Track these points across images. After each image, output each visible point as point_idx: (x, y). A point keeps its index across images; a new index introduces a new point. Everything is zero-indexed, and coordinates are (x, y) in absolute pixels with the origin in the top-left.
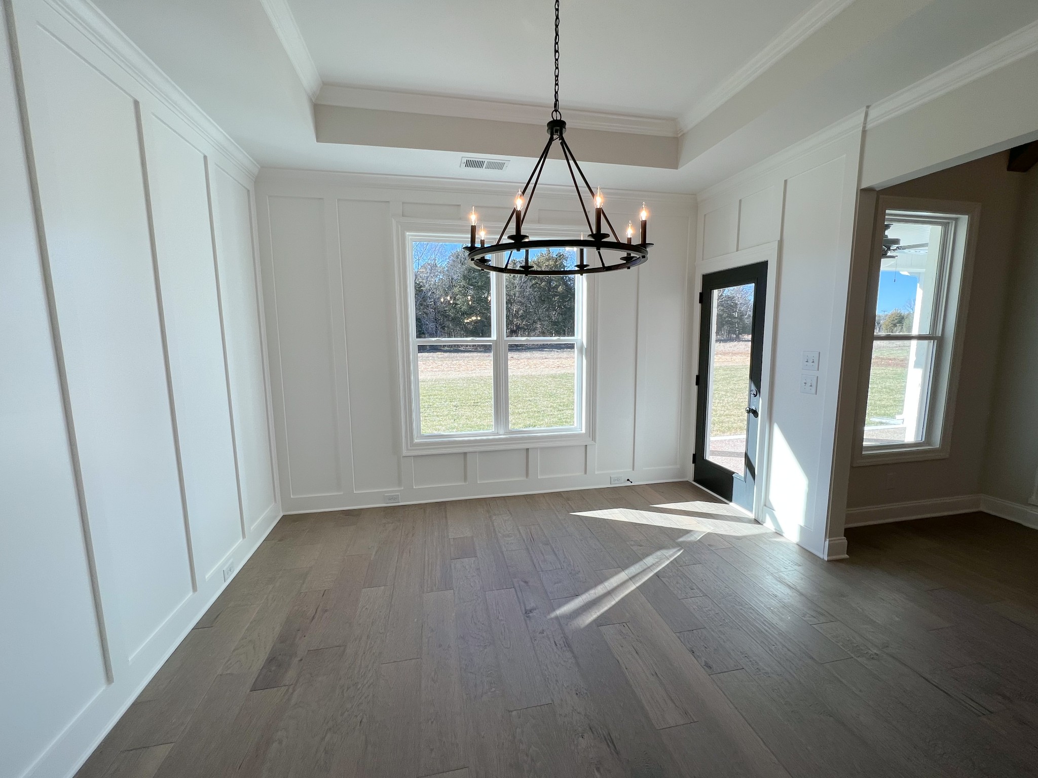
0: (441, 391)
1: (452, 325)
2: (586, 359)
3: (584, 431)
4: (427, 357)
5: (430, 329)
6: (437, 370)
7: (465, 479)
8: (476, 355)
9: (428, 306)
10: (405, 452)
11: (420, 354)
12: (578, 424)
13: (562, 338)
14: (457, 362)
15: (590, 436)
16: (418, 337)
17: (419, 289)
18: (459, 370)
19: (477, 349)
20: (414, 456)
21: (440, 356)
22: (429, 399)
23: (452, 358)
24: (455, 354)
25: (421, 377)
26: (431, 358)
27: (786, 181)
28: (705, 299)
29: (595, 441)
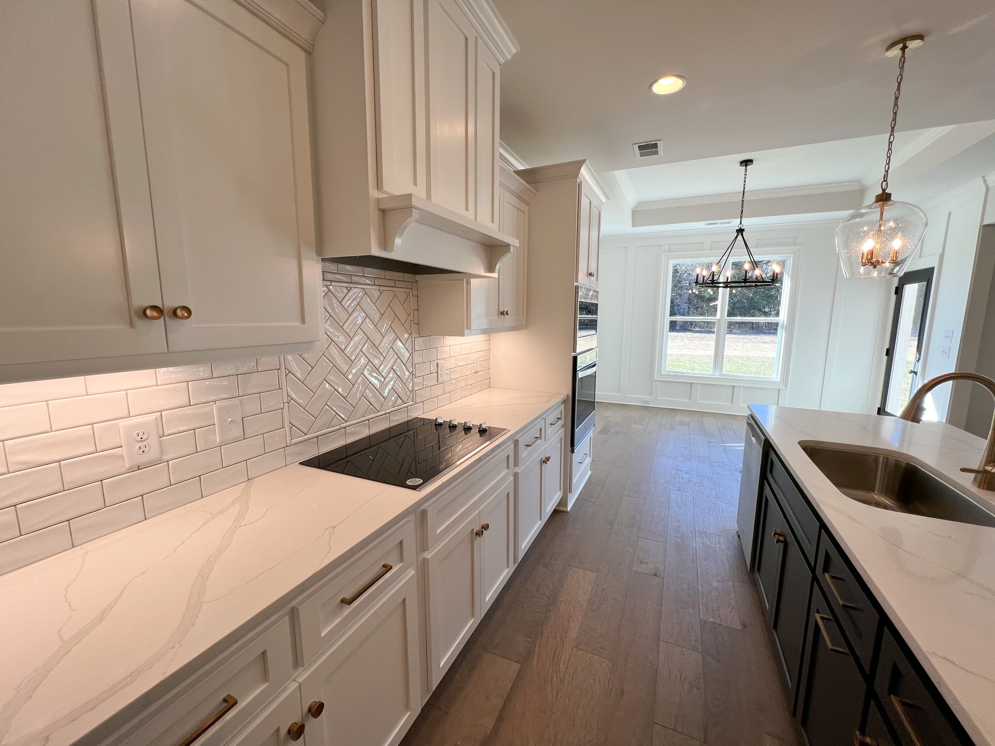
0: (685, 363)
1: (706, 306)
2: (785, 333)
3: (779, 380)
4: (676, 337)
5: (682, 310)
6: (685, 347)
7: (690, 398)
8: (730, 336)
9: (682, 288)
10: (656, 378)
11: (670, 333)
12: (776, 376)
13: (768, 318)
14: (706, 342)
15: (783, 384)
16: (670, 316)
17: (676, 271)
18: (705, 348)
19: (732, 331)
20: (660, 381)
21: (689, 336)
22: (673, 367)
23: (701, 338)
24: (706, 335)
25: (669, 352)
26: (679, 337)
27: (950, 213)
28: (899, 291)
29: (787, 388)
